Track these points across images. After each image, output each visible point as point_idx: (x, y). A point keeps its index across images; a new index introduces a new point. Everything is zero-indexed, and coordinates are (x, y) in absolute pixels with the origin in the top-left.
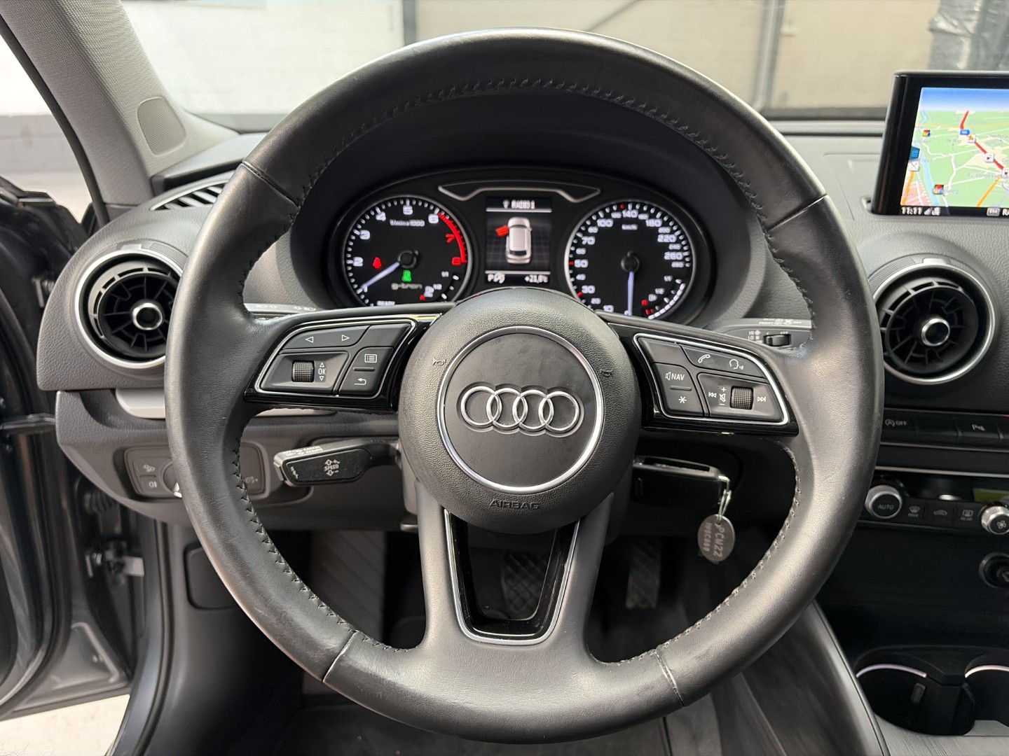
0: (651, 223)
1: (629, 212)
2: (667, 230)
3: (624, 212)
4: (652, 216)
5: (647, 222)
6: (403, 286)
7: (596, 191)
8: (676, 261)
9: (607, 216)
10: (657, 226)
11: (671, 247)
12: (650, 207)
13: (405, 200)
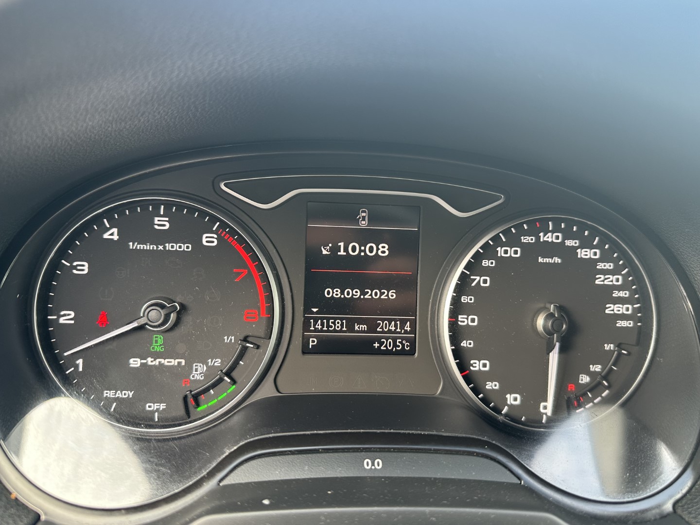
0: (584, 254)
1: (550, 234)
2: (609, 266)
3: (541, 234)
4: (586, 244)
5: (579, 251)
6: (149, 361)
7: (499, 198)
8: (623, 317)
9: (513, 241)
10: (593, 257)
11: (616, 294)
12: (582, 227)
13: (156, 205)
